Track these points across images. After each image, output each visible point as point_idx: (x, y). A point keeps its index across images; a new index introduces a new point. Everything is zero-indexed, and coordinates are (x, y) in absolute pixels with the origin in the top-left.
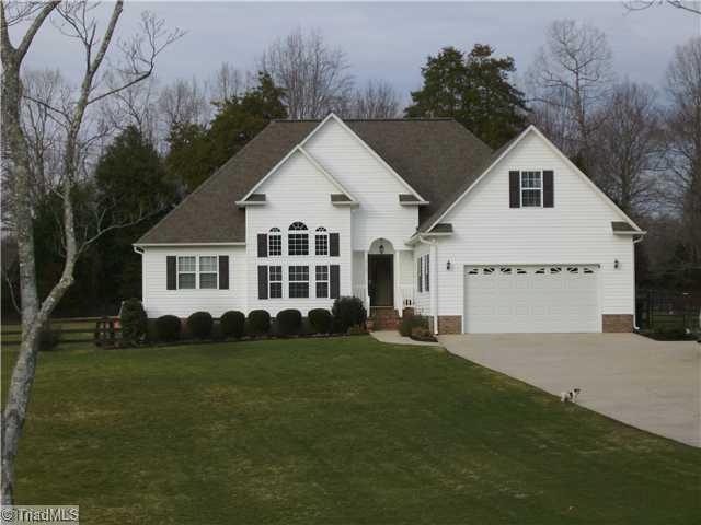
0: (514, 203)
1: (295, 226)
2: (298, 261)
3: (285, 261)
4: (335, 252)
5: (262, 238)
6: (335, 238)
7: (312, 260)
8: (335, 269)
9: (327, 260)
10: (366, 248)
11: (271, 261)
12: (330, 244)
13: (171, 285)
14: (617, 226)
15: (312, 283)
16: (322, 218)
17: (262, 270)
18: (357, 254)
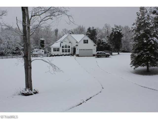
0: (84, 43)
1: (65, 45)
2: (66, 49)
3: (65, 49)
4: (70, 48)
5: (62, 46)
6: (69, 46)
7: (67, 49)
8: (70, 49)
9: (69, 49)
10: (73, 47)
11: (63, 49)
12: (69, 47)
13: (54, 51)
14: (94, 45)
15: (67, 51)
16: (68, 44)
17: (62, 50)
18: (72, 48)
